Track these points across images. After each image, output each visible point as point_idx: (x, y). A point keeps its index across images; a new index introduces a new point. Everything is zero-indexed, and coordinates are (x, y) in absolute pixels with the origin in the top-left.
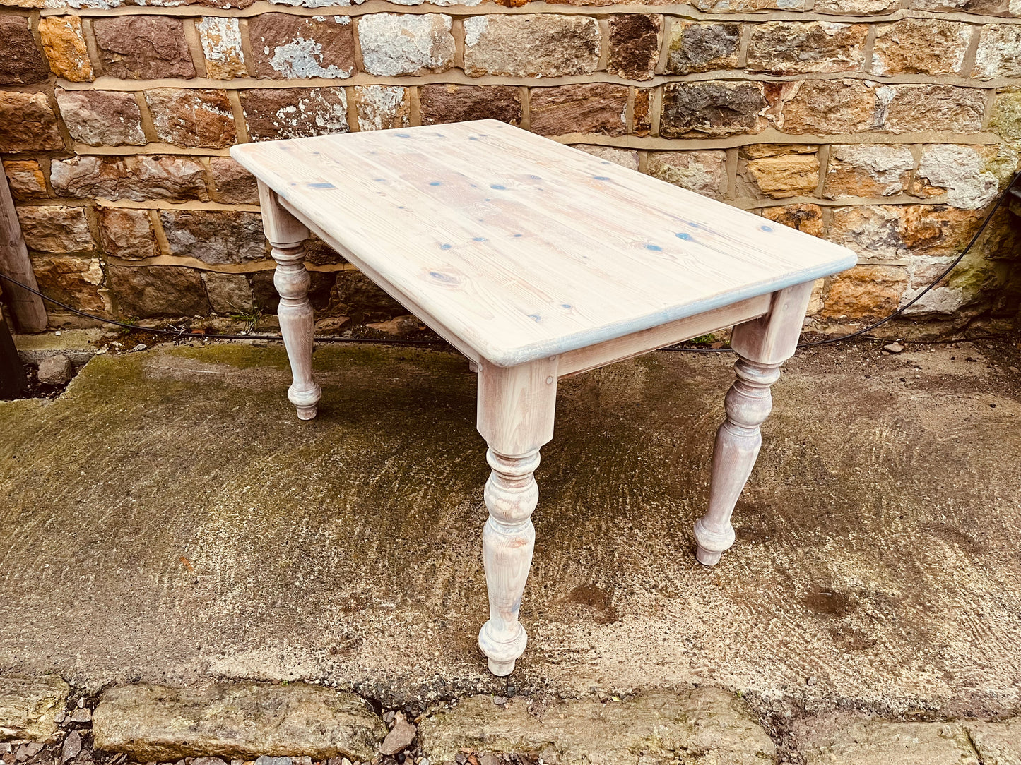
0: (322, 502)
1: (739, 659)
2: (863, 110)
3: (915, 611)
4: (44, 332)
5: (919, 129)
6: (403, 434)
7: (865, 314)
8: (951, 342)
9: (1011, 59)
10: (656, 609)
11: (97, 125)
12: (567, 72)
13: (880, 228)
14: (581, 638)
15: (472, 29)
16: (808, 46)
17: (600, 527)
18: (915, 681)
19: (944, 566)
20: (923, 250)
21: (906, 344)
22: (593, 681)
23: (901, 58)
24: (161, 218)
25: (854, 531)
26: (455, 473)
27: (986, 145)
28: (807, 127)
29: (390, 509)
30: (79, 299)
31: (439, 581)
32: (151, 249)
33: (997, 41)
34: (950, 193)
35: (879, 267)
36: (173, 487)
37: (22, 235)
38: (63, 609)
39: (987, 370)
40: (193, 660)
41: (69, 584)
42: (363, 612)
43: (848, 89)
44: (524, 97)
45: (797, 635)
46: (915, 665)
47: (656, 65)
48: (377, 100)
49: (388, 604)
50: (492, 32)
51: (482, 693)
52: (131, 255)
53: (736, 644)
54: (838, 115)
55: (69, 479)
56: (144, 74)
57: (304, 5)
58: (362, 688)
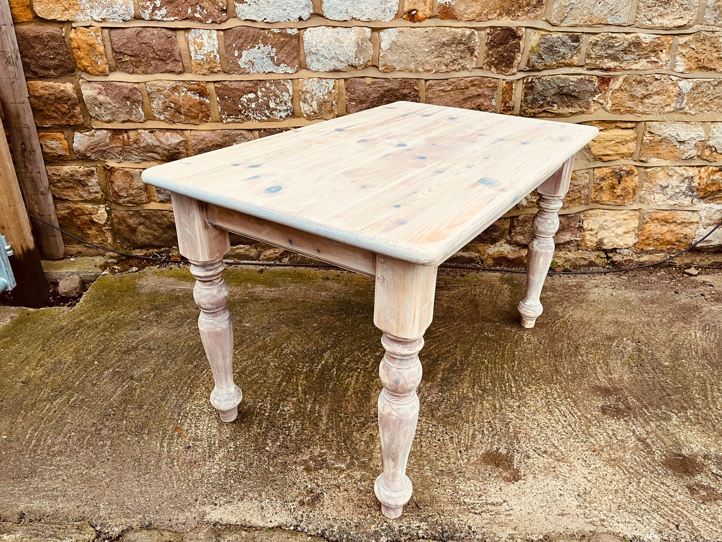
0: (279, 385)
1: (622, 510)
4: (62, 259)
5: (708, 111)
6: (335, 333)
7: (669, 247)
10: (548, 470)
11: (110, 106)
12: (453, 69)
13: (681, 183)
14: (495, 494)
15: (385, 38)
16: (629, 51)
17: (495, 405)
20: (711, 199)
21: (700, 269)
22: (510, 529)
23: (696, 60)
25: (691, 408)
28: (628, 109)
29: (332, 390)
30: (89, 234)
31: (378, 447)
32: (144, 198)
35: (679, 212)
36: (165, 373)
37: (50, 187)
38: (87, 468)
40: (192, 510)
41: (91, 448)
42: (321, 471)
43: (658, 82)
44: (422, 86)
45: (663, 490)
47: (519, 63)
48: (315, 89)
49: (339, 465)
50: (400, 40)
51: (423, 538)
52: (129, 202)
53: (617, 499)
54: (651, 100)
55: (85, 367)
56: (146, 70)
57: (265, 21)
58: (328, 534)
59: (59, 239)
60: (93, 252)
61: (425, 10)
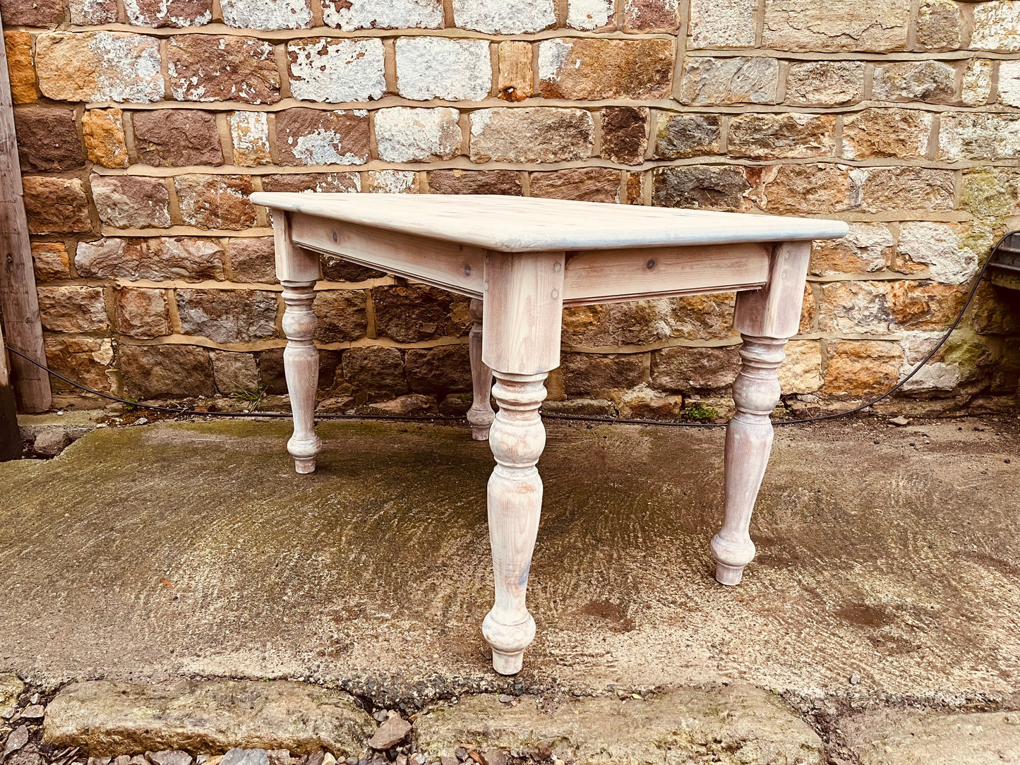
0: (316, 535)
1: (772, 662)
2: (839, 191)
3: (958, 621)
4: (47, 412)
5: (894, 208)
6: (404, 484)
7: (866, 391)
8: (955, 418)
9: (971, 143)
10: (672, 621)
11: (126, 208)
12: (564, 158)
13: (869, 303)
14: (595, 644)
15: (477, 120)
16: (781, 135)
17: (611, 556)
18: (968, 678)
19: (983, 584)
20: (913, 325)
21: (911, 419)
22: (610, 680)
23: (869, 143)
24: (177, 297)
25: (882, 558)
26: (457, 513)
27: (960, 222)
28: (788, 207)
29: (388, 540)
30: (86, 379)
31: (440, 596)
32: (164, 328)
33: (956, 127)
34: (932, 268)
35: (873, 343)
37: (39, 313)
38: (29, 619)
39: (995, 437)
40: (164, 662)
41: (39, 599)
42: (356, 621)
43: (823, 172)
44: (525, 178)
45: (833, 642)
46: (966, 665)
47: (645, 151)
48: (389, 183)
49: (383, 615)
50: (495, 123)
51: (486, 691)
52: (144, 334)
53: (767, 650)
54: (816, 196)
55: (52, 519)
56: (176, 163)
57: (327, 101)
58: (351, 685)
59: (45, 384)
60: (90, 405)
61: (524, 88)
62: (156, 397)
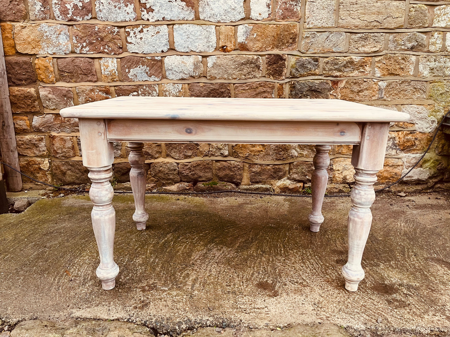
0: (136, 250)
1: (341, 312)
2: (374, 91)
3: (427, 292)
4: (20, 191)
5: (398, 98)
6: (177, 225)
7: (387, 181)
8: (427, 193)
9: (433, 69)
10: (296, 291)
11: (55, 101)
12: (249, 77)
14: (260, 303)
15: (210, 61)
16: (347, 66)
17: (269, 260)
18: (432, 320)
19: (439, 274)
20: (408, 151)
21: (407, 193)
22: (266, 321)
23: (387, 70)
24: (77, 140)
25: (393, 261)
26: (200, 239)
27: (429, 105)
28: (351, 98)
29: (168, 252)
30: (37, 176)
31: (190, 279)
32: (71, 154)
33: (427, 62)
34: (416, 125)
35: (389, 159)
36: (66, 244)
37: (17, 147)
38: (6, 290)
39: (445, 202)
40: (64, 311)
41: (11, 280)
42: (152, 292)
43: (366, 83)
44: (232, 87)
45: (370, 302)
46: (431, 313)
47: (286, 74)
48: (171, 89)
49: (164, 288)
50: (218, 62)
51: (210, 326)
52: (63, 156)
53: (339, 306)
54: (363, 93)
55: (19, 242)
56: (77, 81)
57: (143, 53)
58: (148, 323)
59: (19, 179)
60: (39, 188)
61: (231, 46)
62: (68, 184)
